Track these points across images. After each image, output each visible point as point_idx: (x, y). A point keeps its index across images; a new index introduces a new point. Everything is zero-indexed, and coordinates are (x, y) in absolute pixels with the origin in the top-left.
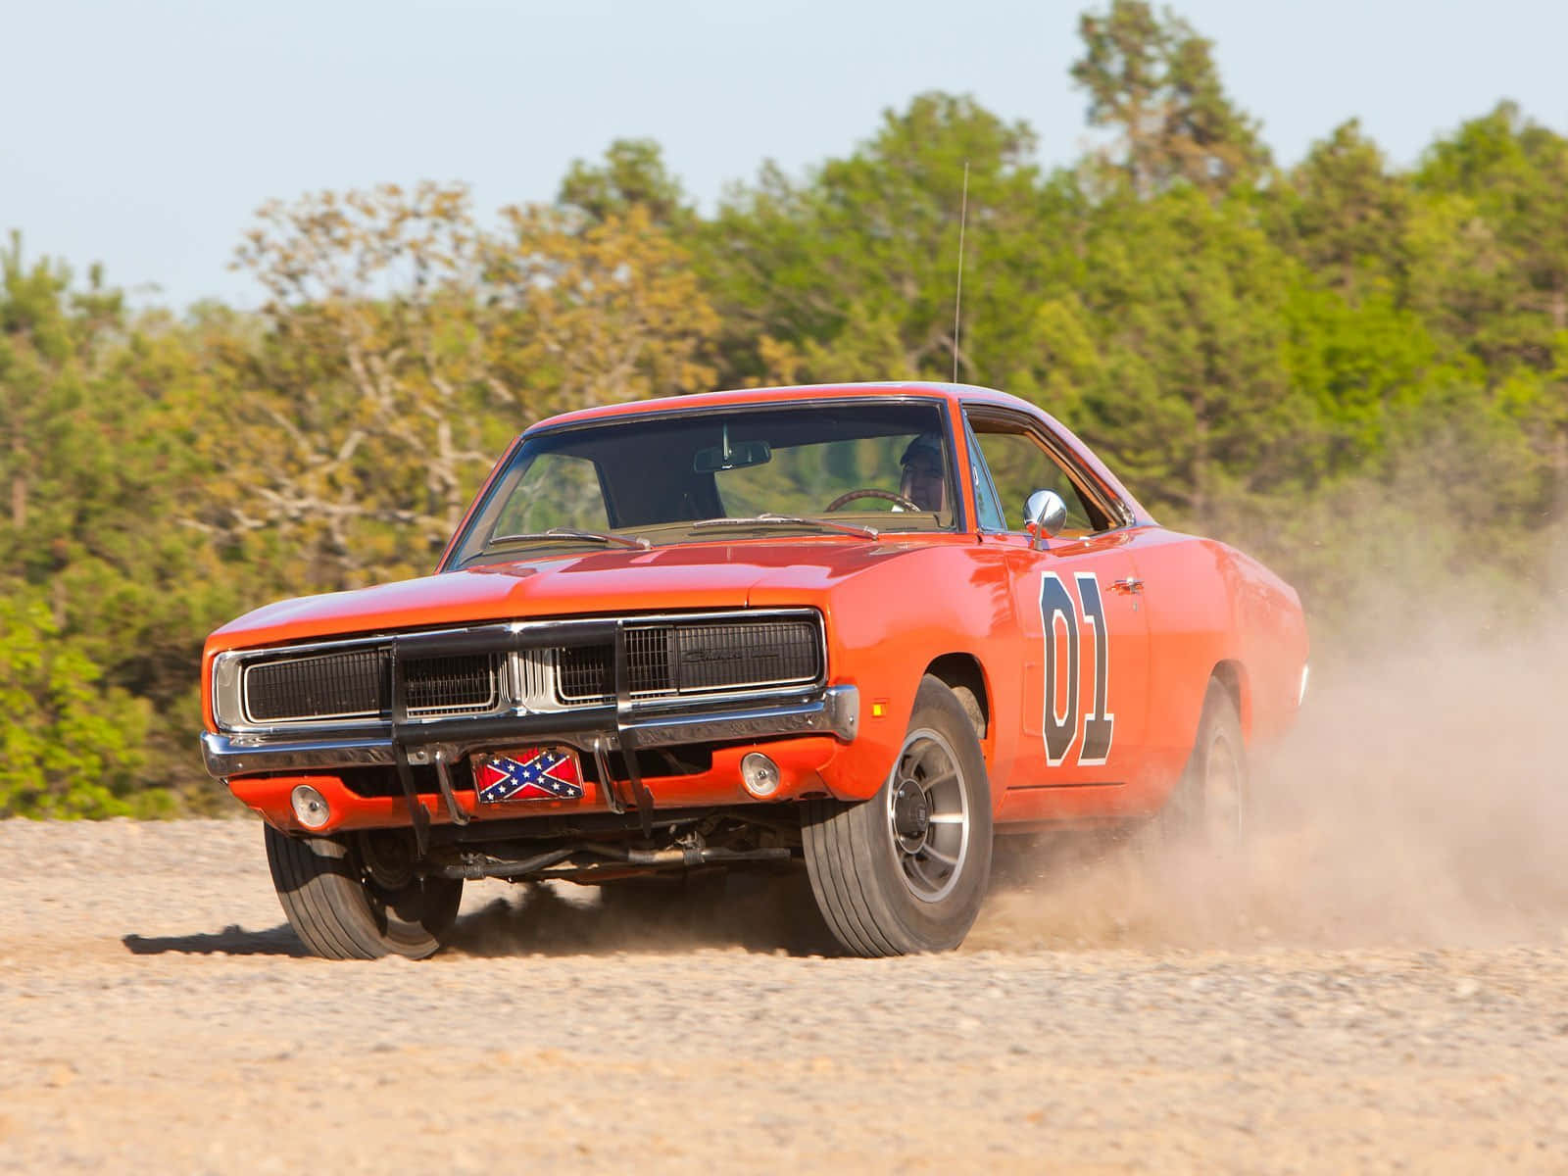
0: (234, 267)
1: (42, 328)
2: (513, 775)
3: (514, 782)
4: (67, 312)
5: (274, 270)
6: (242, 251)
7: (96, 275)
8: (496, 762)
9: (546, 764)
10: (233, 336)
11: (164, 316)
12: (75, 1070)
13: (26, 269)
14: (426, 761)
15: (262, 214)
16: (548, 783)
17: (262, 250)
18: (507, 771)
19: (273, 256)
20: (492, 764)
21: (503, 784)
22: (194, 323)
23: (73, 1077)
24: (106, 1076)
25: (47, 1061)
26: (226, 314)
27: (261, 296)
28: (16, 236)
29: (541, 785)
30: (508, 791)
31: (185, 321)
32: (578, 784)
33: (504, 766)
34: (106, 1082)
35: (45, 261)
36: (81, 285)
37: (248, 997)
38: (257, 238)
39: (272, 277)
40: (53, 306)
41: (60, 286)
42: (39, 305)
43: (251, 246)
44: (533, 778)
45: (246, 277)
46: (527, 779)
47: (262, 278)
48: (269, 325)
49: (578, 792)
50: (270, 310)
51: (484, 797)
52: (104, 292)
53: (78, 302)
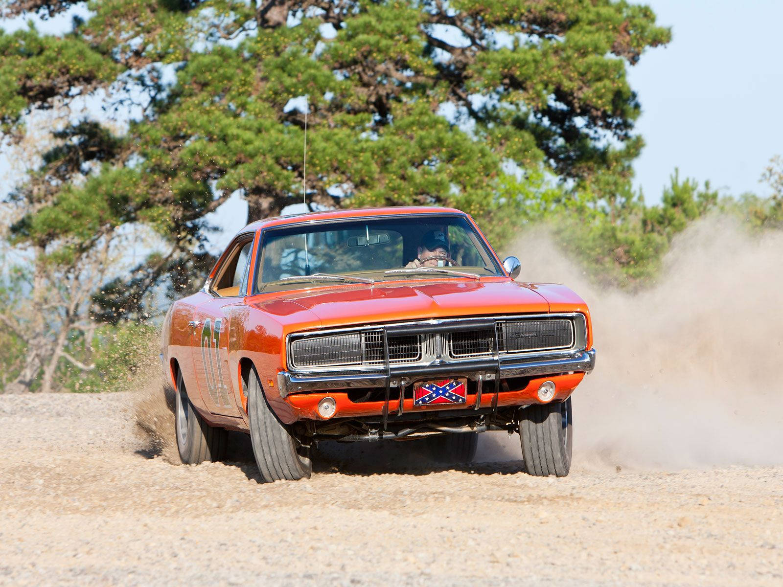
0: (761, 181)
1: (686, 205)
2: (434, 392)
3: (434, 395)
4: (695, 198)
5: (776, 182)
6: (764, 175)
7: (707, 185)
8: (427, 386)
9: (451, 386)
10: (758, 207)
11: (731, 199)
12: (709, 499)
13: (680, 183)
14: (396, 386)
15: (772, 160)
16: (451, 396)
17: (771, 175)
18: (432, 390)
19: (776, 177)
20: (425, 387)
21: (428, 396)
22: (743, 201)
23: (709, 502)
24: (721, 501)
25: (699, 495)
26: (755, 198)
27: (771, 192)
28: (677, 170)
29: (447, 397)
30: (429, 400)
31: (739, 201)
32: (464, 396)
33: (430, 388)
34: (722, 504)
35: (688, 180)
36: (701, 188)
37: (774, 470)
38: (770, 171)
39: (775, 185)
40: (690, 197)
41: (693, 189)
42: (686, 196)
43: (768, 174)
44: (443, 394)
45: (765, 184)
46: (441, 394)
47: (772, 185)
48: (773, 203)
49: (463, 400)
50: (775, 198)
51: (417, 403)
52: (711, 192)
53: (700, 196)
